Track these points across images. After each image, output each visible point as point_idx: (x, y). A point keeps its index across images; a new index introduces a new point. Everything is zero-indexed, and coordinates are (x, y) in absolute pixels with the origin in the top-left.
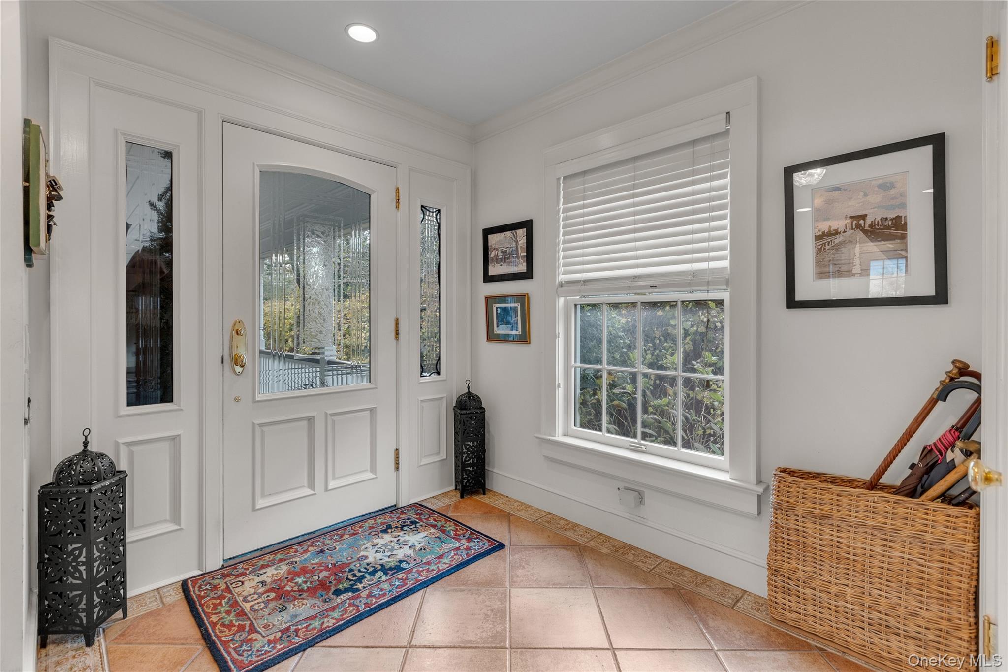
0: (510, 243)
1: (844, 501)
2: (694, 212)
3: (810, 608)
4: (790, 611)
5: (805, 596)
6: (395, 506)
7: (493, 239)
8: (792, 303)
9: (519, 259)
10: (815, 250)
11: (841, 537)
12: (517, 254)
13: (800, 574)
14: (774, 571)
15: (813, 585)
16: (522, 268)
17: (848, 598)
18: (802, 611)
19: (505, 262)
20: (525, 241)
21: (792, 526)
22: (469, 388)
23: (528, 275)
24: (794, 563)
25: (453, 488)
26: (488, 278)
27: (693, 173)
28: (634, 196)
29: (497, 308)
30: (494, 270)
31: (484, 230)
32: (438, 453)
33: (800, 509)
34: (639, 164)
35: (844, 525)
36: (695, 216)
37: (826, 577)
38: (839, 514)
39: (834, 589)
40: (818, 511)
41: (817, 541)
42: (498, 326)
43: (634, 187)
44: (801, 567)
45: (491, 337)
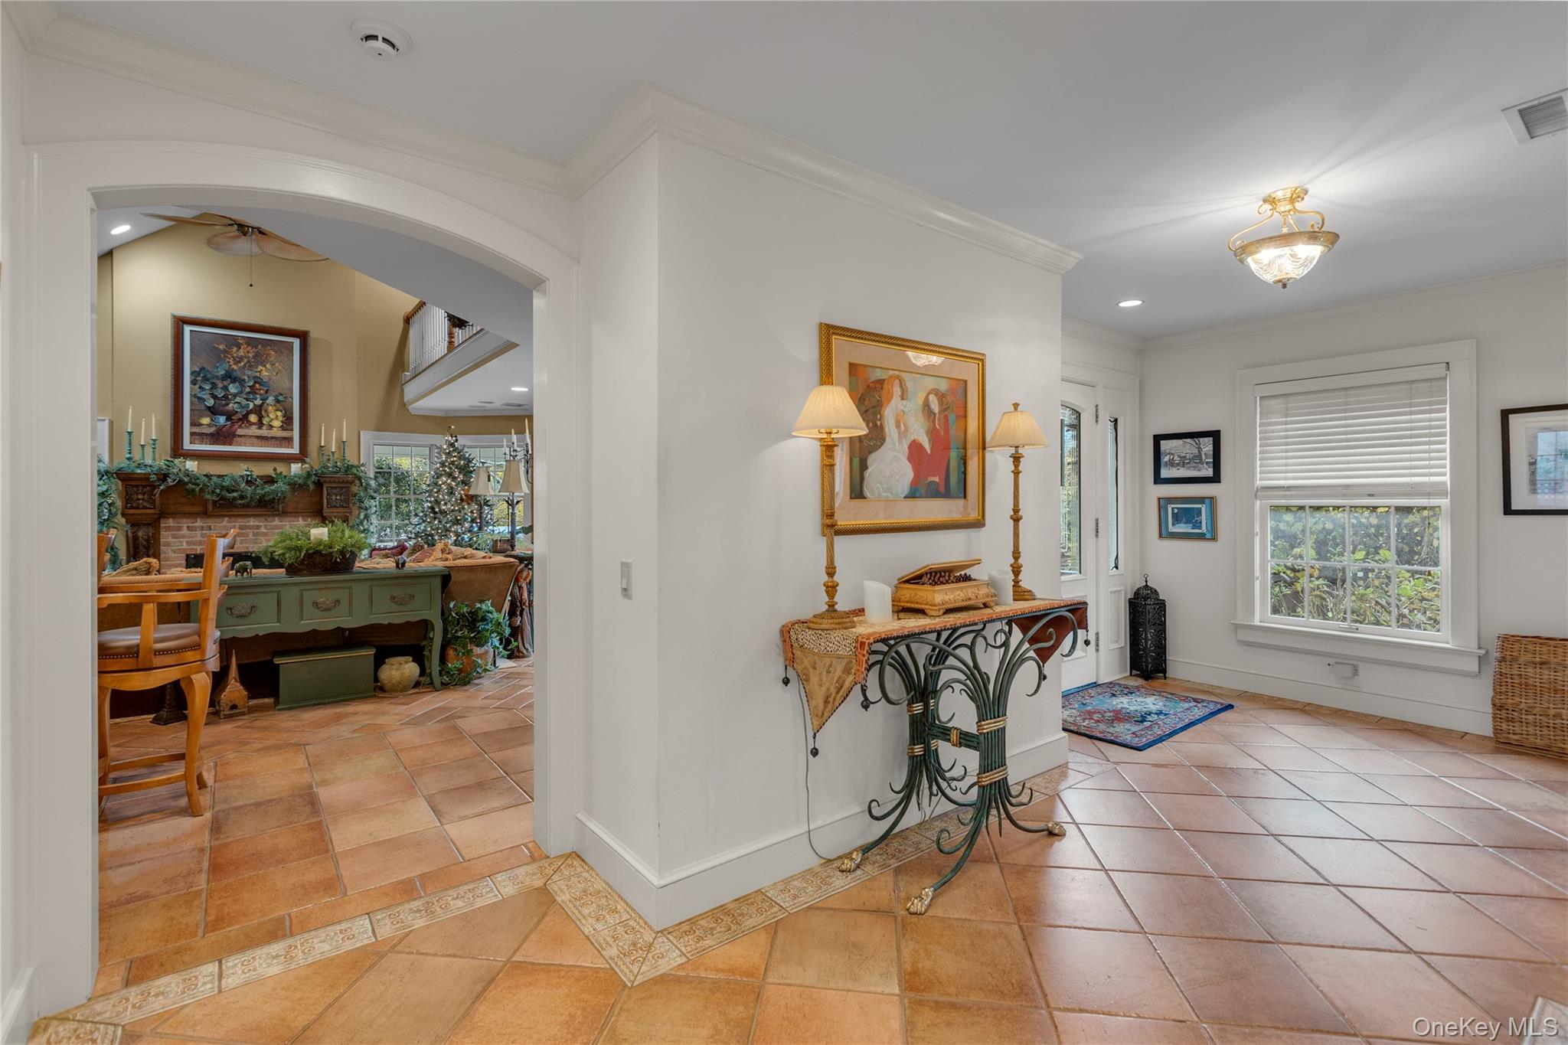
0: (1190, 450)
1: (1560, 651)
2: (1412, 436)
3: (1531, 729)
4: (1514, 734)
5: (1528, 721)
6: (1095, 683)
7: (1165, 445)
8: (1508, 510)
9: (1202, 464)
10: (1529, 473)
11: (1557, 676)
12: (1201, 459)
13: (1523, 706)
14: (1497, 707)
15: (1534, 712)
16: (1209, 472)
17: (1564, 717)
18: (1524, 732)
19: (1183, 466)
20: (1212, 449)
21: (1515, 672)
22: (1146, 581)
23: (1216, 478)
24: (1517, 699)
25: (1128, 674)
26: (1158, 480)
27: (1411, 405)
28: (1346, 419)
29: (1173, 509)
30: (1165, 473)
31: (1155, 436)
32: (1117, 641)
33: (1522, 660)
34: (1350, 392)
35: (1560, 668)
36: (1413, 440)
37: (1546, 705)
38: (1556, 660)
39: (1552, 712)
40: (1538, 660)
41: (1538, 680)
42: (1173, 525)
43: (1346, 411)
44: (1523, 700)
45: (1164, 534)
